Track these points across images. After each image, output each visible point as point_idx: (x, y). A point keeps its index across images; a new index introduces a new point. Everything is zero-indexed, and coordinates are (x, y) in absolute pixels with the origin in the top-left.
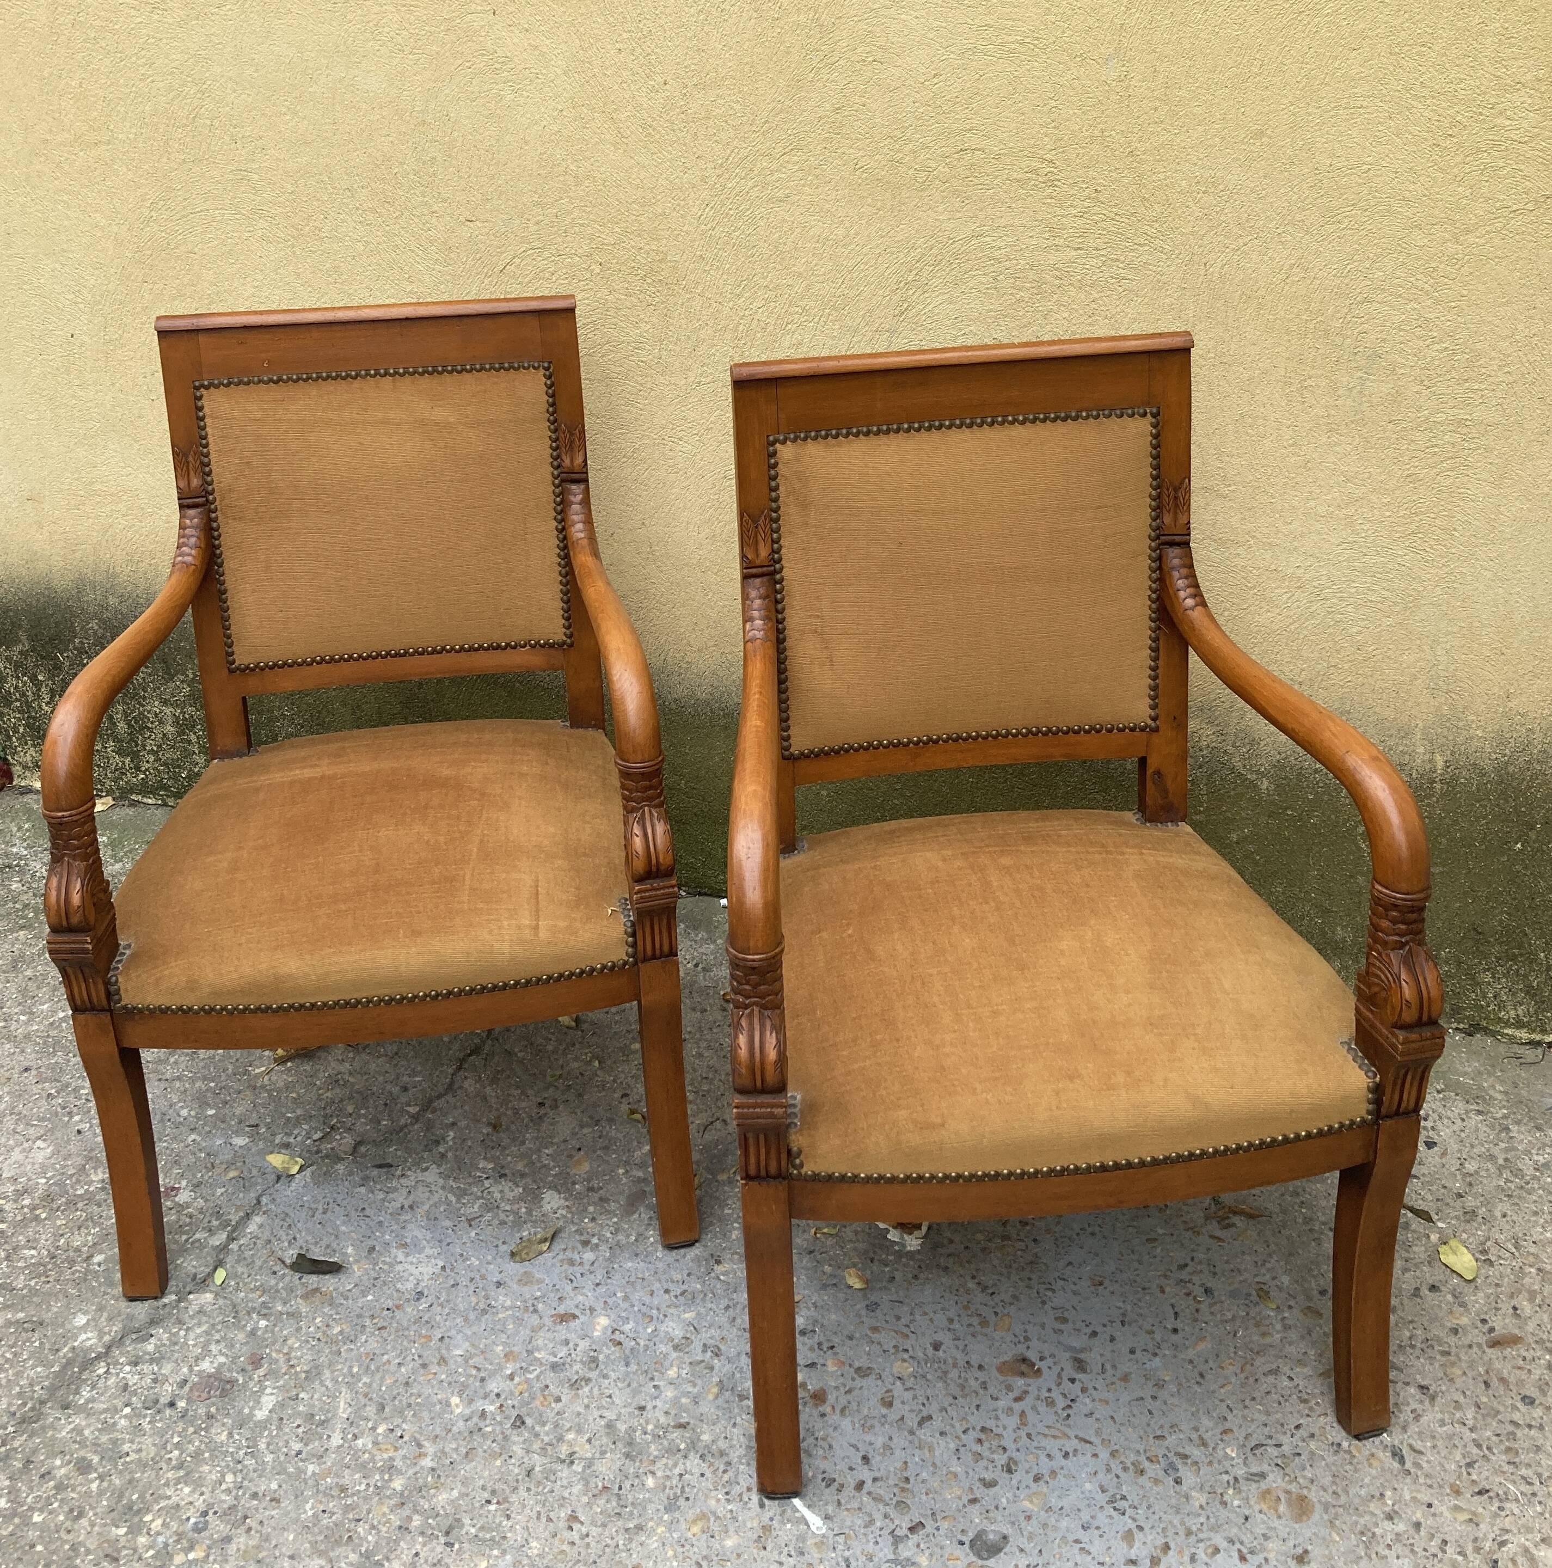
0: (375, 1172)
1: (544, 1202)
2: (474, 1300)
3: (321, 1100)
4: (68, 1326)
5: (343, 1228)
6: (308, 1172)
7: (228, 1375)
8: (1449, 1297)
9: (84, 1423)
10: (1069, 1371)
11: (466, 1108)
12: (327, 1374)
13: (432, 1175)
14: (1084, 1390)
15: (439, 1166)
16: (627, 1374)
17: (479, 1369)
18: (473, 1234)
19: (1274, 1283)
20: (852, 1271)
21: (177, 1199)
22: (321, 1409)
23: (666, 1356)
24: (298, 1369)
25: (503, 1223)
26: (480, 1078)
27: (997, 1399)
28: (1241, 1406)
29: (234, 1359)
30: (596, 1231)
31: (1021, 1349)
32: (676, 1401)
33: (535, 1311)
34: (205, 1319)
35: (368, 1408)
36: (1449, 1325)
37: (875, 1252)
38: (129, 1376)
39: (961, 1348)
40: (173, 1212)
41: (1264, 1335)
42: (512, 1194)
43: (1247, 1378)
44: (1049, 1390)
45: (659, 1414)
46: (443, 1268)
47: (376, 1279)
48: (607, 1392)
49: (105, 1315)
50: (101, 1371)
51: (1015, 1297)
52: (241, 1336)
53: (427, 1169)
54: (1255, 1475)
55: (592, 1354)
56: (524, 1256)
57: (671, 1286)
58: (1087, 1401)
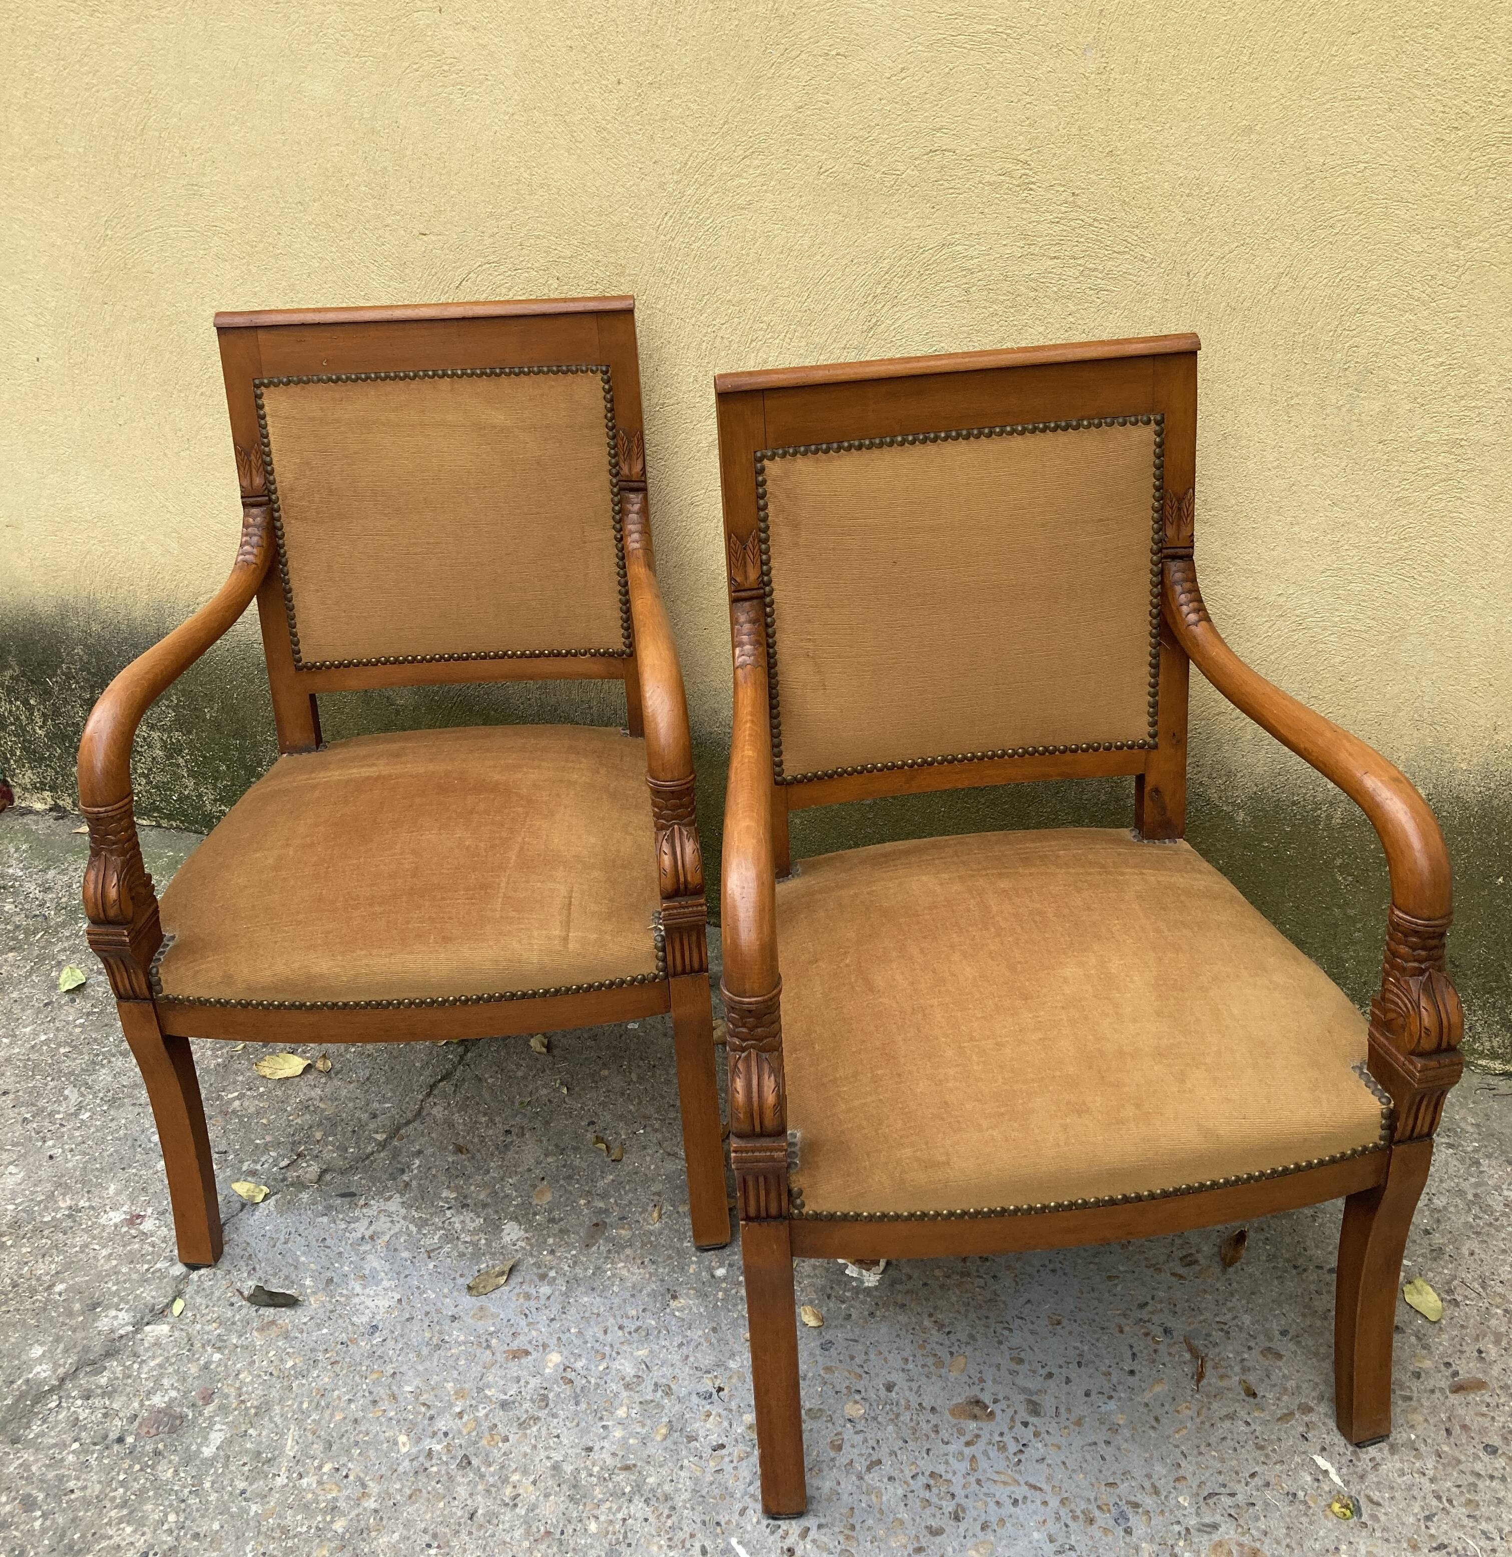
0: (339, 1201)
1: (504, 1234)
2: (428, 1335)
3: (290, 1126)
4: (24, 1357)
5: (303, 1259)
6: (272, 1201)
7: (178, 1410)
8: (1413, 1339)
9: (32, 1459)
10: (1022, 1415)
11: (433, 1135)
12: (277, 1409)
13: (394, 1205)
14: (1036, 1434)
15: (402, 1195)
16: (576, 1413)
17: (429, 1407)
18: (431, 1266)
19: (1234, 1322)
20: (808, 1308)
21: (141, 1227)
22: (268, 1446)
23: (616, 1395)
24: (249, 1404)
25: (462, 1255)
26: (449, 1104)
27: (947, 1443)
28: (1195, 1452)
29: (186, 1393)
30: (554, 1263)
31: (975, 1391)
32: (624, 1440)
33: (489, 1347)
34: (159, 1351)
35: (315, 1446)
36: (1411, 1368)
37: (832, 1288)
38: (80, 1410)
39: (915, 1388)
40: (137, 1240)
41: (1222, 1377)
42: (473, 1225)
43: (1203, 1423)
44: (1002, 1434)
45: (605, 1455)
46: (400, 1301)
47: (332, 1312)
48: (555, 1432)
49: (62, 1346)
50: (53, 1405)
51: (972, 1337)
52: (193, 1369)
53: (391, 1197)
54: (1207, 1525)
55: (542, 1392)
56: (481, 1290)
57: (626, 1322)
58: (1040, 1445)
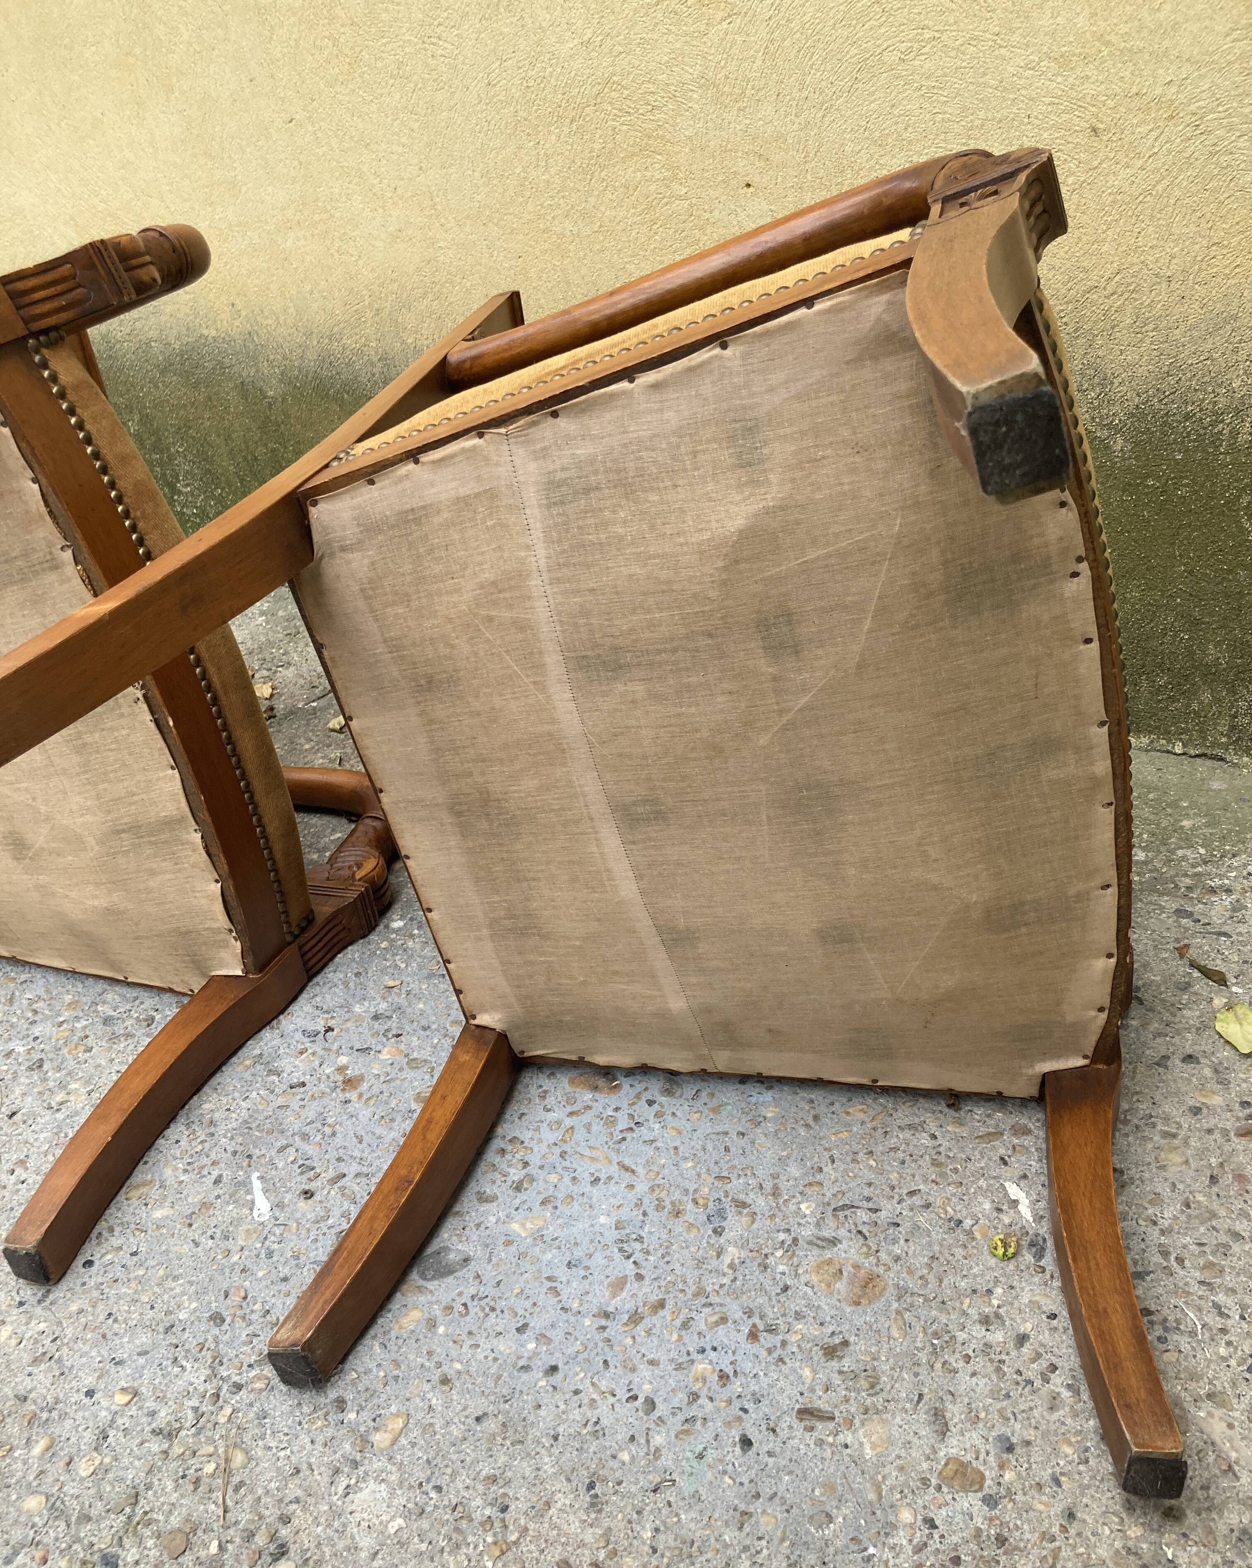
8: (1208, 1072)
10: (653, 1093)
14: (658, 1115)
27: (549, 1110)
28: (848, 1158)
36: (1191, 1103)
43: (873, 1128)
44: (617, 1109)
54: (824, 1239)
58: (655, 1126)
